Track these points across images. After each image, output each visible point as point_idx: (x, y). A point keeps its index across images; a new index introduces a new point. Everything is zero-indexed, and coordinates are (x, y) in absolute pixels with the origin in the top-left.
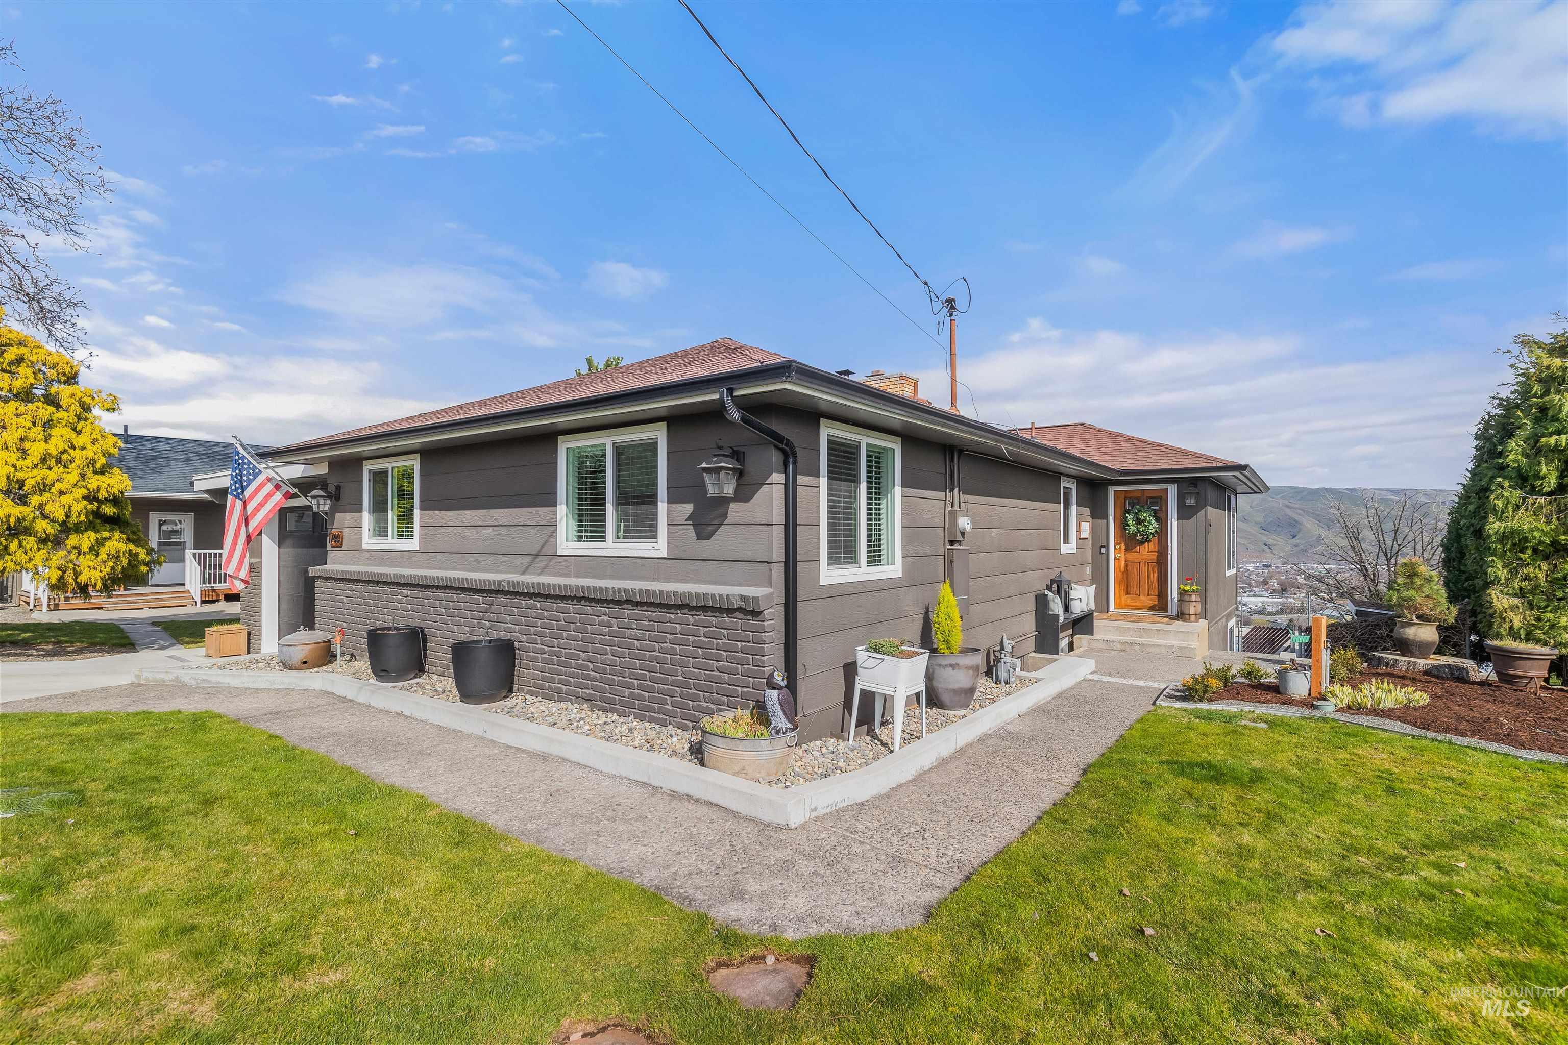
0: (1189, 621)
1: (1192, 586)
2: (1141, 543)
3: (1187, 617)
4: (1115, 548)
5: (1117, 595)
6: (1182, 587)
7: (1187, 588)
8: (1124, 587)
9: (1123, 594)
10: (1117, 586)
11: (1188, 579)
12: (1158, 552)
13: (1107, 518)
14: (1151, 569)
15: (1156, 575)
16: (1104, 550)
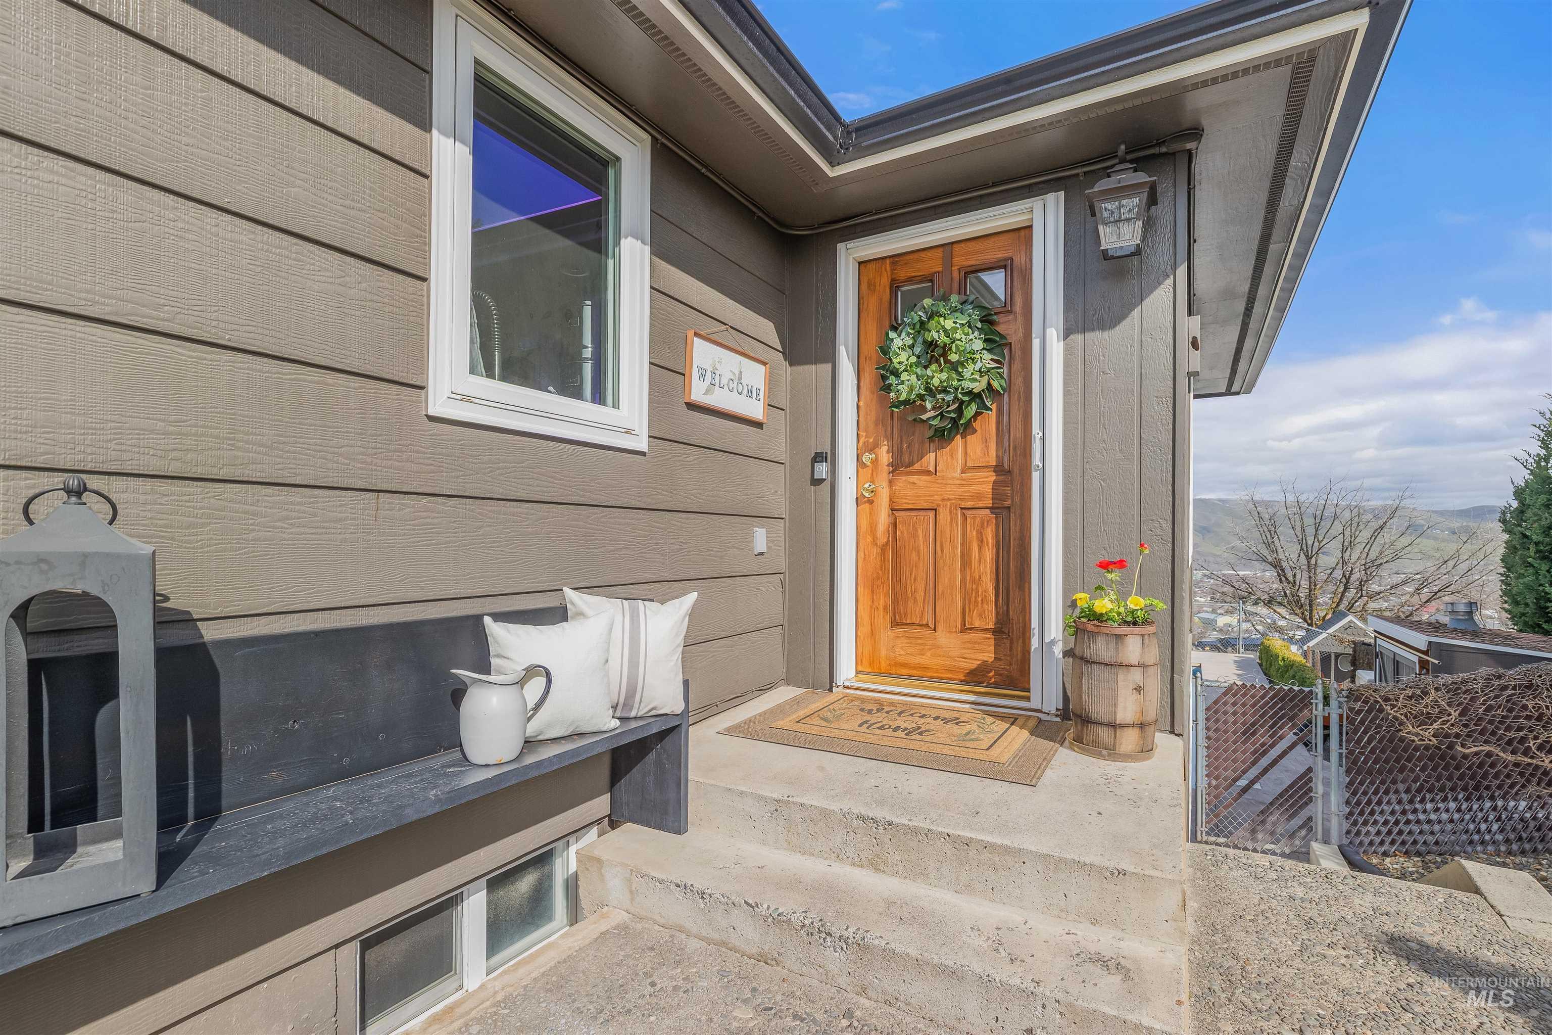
0: (1111, 752)
1: (1123, 595)
2: (941, 437)
3: (1104, 734)
4: (860, 464)
5: (865, 629)
6: (1082, 599)
7: (1103, 605)
8: (884, 600)
9: (883, 620)
10: (864, 593)
11: (1105, 566)
12: (999, 469)
13: (831, 358)
14: (972, 534)
15: (989, 554)
16: (822, 470)
